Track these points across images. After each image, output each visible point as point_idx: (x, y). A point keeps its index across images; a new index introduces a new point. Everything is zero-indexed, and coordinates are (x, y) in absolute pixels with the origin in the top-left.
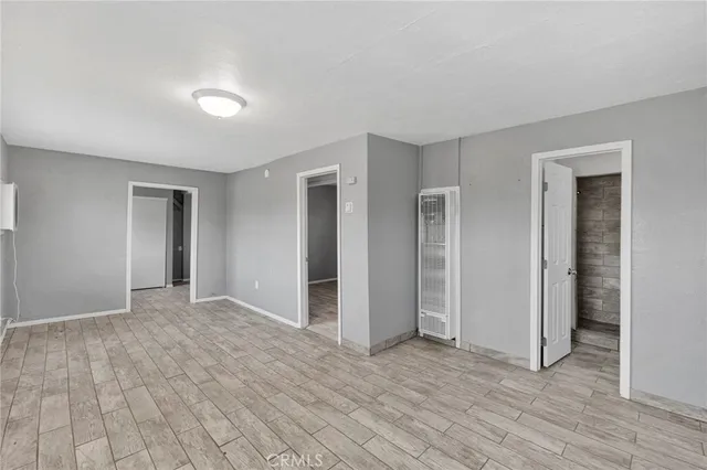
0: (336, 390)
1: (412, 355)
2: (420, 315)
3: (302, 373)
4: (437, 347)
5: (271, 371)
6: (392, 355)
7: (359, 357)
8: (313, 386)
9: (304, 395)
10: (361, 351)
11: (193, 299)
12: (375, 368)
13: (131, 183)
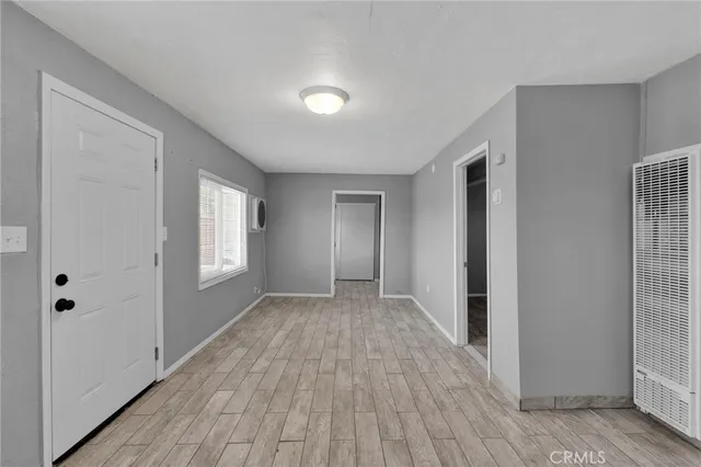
0: (433, 438)
1: (600, 437)
2: (637, 375)
3: (416, 399)
4: (670, 443)
5: (386, 384)
6: (559, 423)
7: (503, 406)
8: (413, 419)
9: (394, 426)
10: (511, 400)
11: (381, 295)
12: (514, 432)
13: (334, 192)
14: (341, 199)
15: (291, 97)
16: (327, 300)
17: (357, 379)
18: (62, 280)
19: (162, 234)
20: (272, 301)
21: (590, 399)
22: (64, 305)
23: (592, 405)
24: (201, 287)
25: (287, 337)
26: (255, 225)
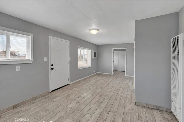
2: (172, 102)
11: (126, 76)
13: (113, 49)
14: (115, 50)
15: (87, 31)
16: (110, 75)
17: (102, 91)
18: (52, 65)
19: (69, 59)
20: (98, 74)
21: (159, 107)
22: (52, 69)
23: (159, 109)
24: (78, 69)
25: (95, 81)
26: (93, 57)
